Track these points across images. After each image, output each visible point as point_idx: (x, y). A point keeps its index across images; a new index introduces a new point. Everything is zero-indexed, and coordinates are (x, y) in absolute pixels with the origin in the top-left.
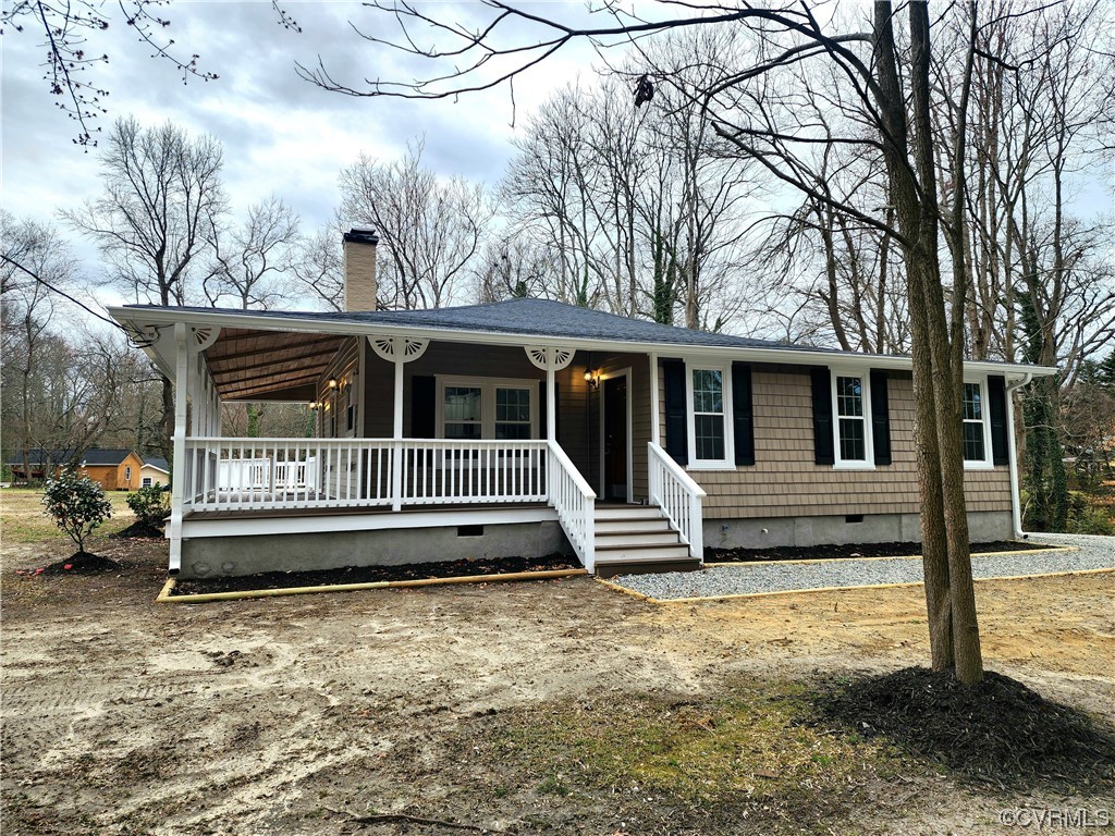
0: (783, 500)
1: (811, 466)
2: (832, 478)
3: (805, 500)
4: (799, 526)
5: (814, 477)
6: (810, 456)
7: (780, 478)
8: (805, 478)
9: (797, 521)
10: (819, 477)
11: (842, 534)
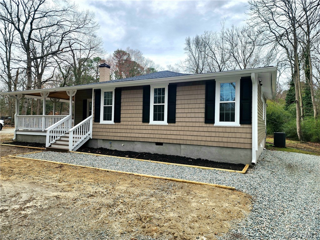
0: (129, 135)
1: (141, 123)
2: (149, 127)
3: (137, 135)
4: (136, 145)
5: (141, 127)
6: (141, 119)
7: (129, 127)
8: (138, 127)
9: (135, 143)
10: (144, 127)
11: (154, 149)
